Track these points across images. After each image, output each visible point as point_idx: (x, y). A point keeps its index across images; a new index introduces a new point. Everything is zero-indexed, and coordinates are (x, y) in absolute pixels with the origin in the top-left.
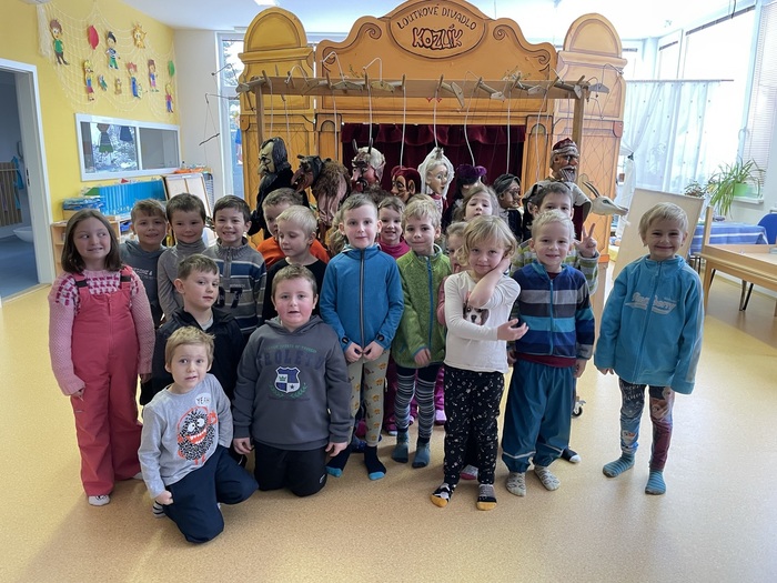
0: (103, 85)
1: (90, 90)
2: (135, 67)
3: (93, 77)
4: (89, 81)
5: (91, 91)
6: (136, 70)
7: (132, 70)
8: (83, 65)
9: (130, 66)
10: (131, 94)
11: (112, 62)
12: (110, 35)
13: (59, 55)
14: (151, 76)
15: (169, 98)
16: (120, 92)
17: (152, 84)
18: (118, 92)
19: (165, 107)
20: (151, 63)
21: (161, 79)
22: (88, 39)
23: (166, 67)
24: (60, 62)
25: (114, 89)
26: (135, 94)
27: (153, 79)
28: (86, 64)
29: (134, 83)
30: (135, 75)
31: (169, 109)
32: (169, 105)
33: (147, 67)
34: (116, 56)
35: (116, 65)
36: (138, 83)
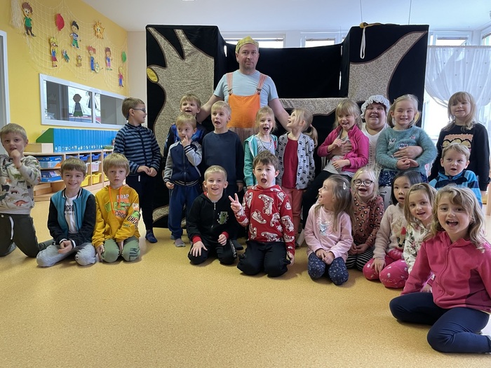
0: (66, 58)
1: (54, 59)
2: (94, 50)
3: (58, 51)
4: (54, 52)
5: (56, 60)
6: (95, 53)
7: (92, 52)
8: (49, 40)
9: (89, 48)
10: (90, 68)
11: (75, 43)
12: (74, 23)
13: (28, 29)
15: (121, 77)
17: (108, 65)
18: (79, 65)
19: (118, 83)
20: (108, 50)
21: (115, 63)
22: (56, 22)
23: (120, 55)
24: (28, 34)
25: (75, 62)
26: (93, 69)
27: (109, 61)
28: (51, 40)
29: (92, 61)
30: (94, 56)
31: (120, 84)
32: (121, 81)
33: (104, 52)
34: (78, 39)
35: (77, 45)
36: (95, 61)
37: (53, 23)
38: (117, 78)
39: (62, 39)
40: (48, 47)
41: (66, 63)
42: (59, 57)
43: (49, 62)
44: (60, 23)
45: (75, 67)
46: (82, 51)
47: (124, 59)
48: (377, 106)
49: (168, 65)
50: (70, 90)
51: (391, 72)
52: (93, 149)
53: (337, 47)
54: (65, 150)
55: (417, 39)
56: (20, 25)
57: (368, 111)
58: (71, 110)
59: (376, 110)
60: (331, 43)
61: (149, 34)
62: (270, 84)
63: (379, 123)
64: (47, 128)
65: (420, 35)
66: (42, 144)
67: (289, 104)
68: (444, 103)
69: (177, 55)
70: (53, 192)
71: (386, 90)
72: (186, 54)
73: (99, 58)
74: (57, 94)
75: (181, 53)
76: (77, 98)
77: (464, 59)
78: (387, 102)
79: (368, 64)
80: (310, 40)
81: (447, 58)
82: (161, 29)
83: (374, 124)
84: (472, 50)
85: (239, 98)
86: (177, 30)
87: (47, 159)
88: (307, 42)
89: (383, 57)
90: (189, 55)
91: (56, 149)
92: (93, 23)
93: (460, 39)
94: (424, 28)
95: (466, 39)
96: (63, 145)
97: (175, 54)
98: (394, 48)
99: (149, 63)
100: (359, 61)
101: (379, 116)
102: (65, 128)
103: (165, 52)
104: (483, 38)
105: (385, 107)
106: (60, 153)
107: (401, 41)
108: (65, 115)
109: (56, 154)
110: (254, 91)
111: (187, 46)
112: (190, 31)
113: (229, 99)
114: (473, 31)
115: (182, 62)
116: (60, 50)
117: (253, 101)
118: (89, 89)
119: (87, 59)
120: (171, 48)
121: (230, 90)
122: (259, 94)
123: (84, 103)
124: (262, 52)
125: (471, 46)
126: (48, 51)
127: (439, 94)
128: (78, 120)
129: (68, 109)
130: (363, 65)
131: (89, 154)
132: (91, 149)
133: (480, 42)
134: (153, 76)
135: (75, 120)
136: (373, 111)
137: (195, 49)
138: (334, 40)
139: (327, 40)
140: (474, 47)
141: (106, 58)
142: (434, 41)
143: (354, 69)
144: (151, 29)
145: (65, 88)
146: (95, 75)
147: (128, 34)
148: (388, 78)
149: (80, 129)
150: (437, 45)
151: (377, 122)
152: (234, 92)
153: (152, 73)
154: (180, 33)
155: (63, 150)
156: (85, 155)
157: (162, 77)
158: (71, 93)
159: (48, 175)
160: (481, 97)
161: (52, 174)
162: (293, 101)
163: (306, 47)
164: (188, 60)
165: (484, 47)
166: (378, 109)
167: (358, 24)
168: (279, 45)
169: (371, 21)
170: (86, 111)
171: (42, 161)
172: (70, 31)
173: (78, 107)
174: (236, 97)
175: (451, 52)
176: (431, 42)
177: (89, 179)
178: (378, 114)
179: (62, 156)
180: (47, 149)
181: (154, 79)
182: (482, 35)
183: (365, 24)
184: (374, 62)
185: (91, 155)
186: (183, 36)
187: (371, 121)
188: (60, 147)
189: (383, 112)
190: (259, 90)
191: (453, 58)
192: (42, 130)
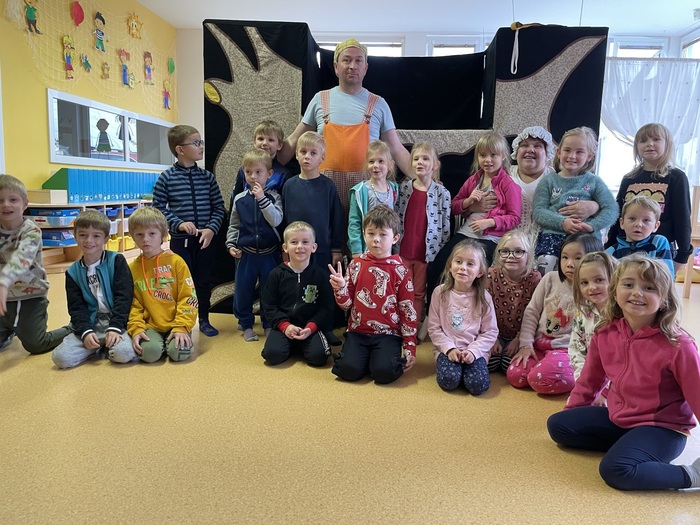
0: (87, 66)
1: (69, 67)
2: (128, 55)
3: (75, 55)
4: (69, 58)
5: (71, 69)
6: (128, 59)
7: (124, 58)
8: (62, 39)
9: (120, 53)
10: (121, 82)
11: (99, 44)
12: (98, 16)
13: (31, 22)
14: (147, 68)
15: (166, 95)
16: (107, 76)
17: (148, 77)
18: (105, 76)
19: (162, 103)
20: (147, 55)
21: (159, 74)
22: (71, 14)
23: (165, 63)
24: (31, 31)
25: (100, 72)
26: (125, 82)
27: (149, 72)
28: (65, 39)
29: (125, 71)
30: (127, 64)
31: (166, 105)
32: (166, 101)
33: (142, 58)
34: (104, 38)
35: (103, 47)
36: (129, 71)
37: (67, 14)
38: (162, 97)
39: (81, 38)
40: (60, 50)
41: (86, 74)
42: (75, 64)
43: (61, 71)
44: (78, 16)
45: (100, 80)
46: (110, 57)
47: (171, 68)
48: (534, 142)
49: (235, 79)
50: (92, 112)
51: (555, 95)
52: (127, 199)
53: (478, 57)
54: (85, 201)
55: (592, 46)
56: (19, 17)
57: (522, 150)
58: (94, 141)
59: (532, 148)
60: (470, 51)
61: (207, 34)
62: (383, 108)
63: (537, 167)
64: (57, 168)
65: (595, 41)
66: (52, 191)
67: (409, 138)
68: (628, 139)
69: (248, 64)
70: (67, 260)
71: (546, 120)
72: (262, 63)
73: (135, 66)
74: (73, 120)
75: (255, 62)
76: (103, 125)
77: (657, 77)
78: (548, 137)
79: (522, 82)
80: (440, 46)
81: (633, 75)
82: (224, 25)
83: (529, 168)
84: (668, 64)
85: (338, 128)
86: (248, 28)
87: (59, 213)
88: (435, 49)
89: (544, 72)
90: (266, 64)
91: (72, 198)
92: (126, 16)
93: (651, 48)
94: (602, 32)
95: (660, 48)
96: (82, 193)
97: (245, 62)
98: (559, 59)
99: (208, 76)
100: (509, 77)
101: (536, 157)
102: (85, 168)
103: (231, 59)
104: (684, 47)
105: (545, 144)
106: (77, 205)
107: (569, 49)
108: (84, 149)
109: (71, 205)
110: (361, 118)
111: (263, 51)
112: (267, 29)
113: (325, 128)
114: (669, 38)
115: (255, 74)
116: (77, 55)
117: (359, 133)
118: (120, 111)
119: (118, 68)
120: (240, 54)
121: (326, 117)
122: (368, 122)
123: (112, 132)
124: (372, 61)
125: (667, 59)
126: (60, 55)
127: (621, 126)
128: (104, 157)
129: (88, 141)
130: (515, 83)
131: (119, 206)
132: (123, 199)
133: (679, 54)
134: (214, 94)
135: (99, 157)
136: (528, 149)
137: (274, 56)
138: (474, 46)
139: (465, 46)
140: (671, 60)
141: (146, 67)
142: (615, 51)
143: (503, 89)
144: (210, 25)
145: (84, 111)
146: (129, 91)
147: (177, 33)
148: (550, 102)
149: (107, 170)
150: (619, 56)
151: (534, 164)
152: (332, 119)
153: (212, 90)
154: (252, 32)
155: (82, 200)
156: (114, 207)
157: (227, 96)
158: (94, 117)
159: (60, 237)
160: (679, 131)
161: (65, 234)
162: (415, 134)
163: (434, 55)
164: (264, 72)
165: (686, 60)
166: (536, 146)
167: (508, 24)
168: (396, 53)
169: (526, 21)
170: (116, 143)
171: (52, 215)
172: (92, 27)
173: (104, 137)
174: (334, 126)
175: (639, 66)
176: (611, 51)
177: (120, 243)
178: (535, 153)
179: (81, 208)
180: (58, 198)
181: (214, 99)
182: (682, 44)
183: (518, 24)
184: (530, 80)
185: (123, 208)
186: (257, 36)
187: (525, 163)
188: (77, 196)
189: (542, 151)
190: (368, 117)
191: (641, 76)
192: (51, 171)
